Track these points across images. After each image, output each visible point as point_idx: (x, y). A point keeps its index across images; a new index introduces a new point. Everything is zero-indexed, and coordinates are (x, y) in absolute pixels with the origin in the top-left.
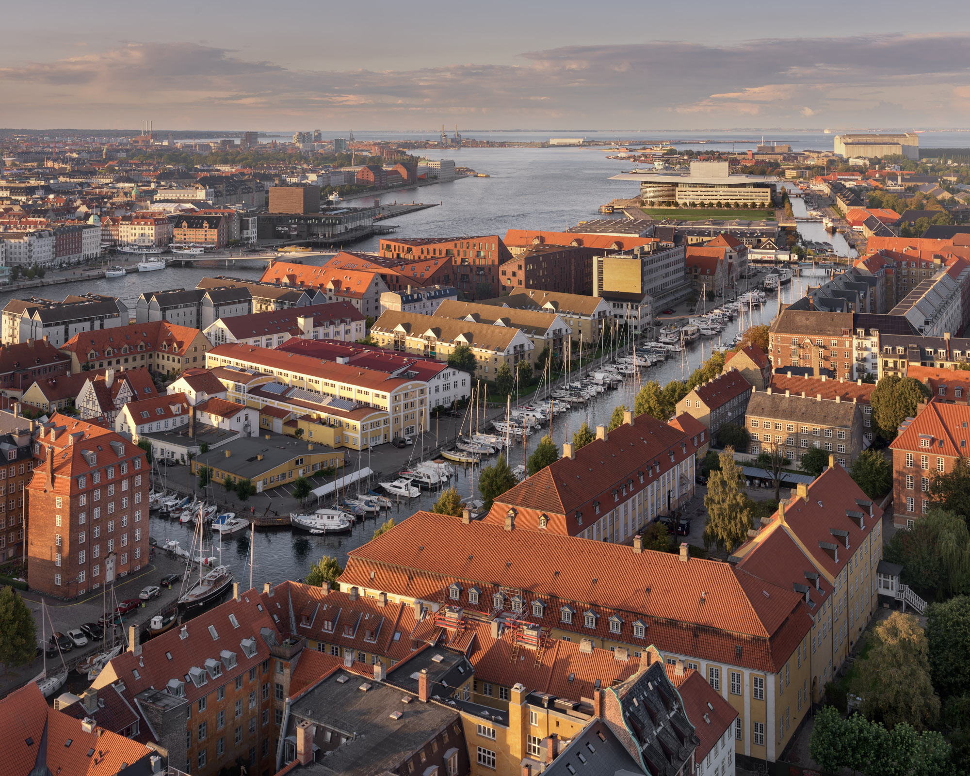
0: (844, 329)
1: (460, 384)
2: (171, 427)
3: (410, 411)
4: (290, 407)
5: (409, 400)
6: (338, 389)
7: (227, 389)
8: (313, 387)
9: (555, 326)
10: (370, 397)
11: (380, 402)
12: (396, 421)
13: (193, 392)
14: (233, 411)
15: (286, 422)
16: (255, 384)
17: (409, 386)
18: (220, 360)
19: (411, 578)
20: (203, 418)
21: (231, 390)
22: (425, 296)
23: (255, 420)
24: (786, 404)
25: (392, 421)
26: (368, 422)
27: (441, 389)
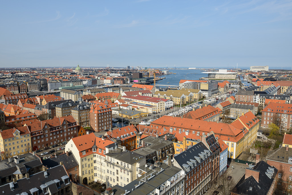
0: (252, 94)
1: (171, 103)
2: (115, 109)
3: (161, 107)
4: (138, 106)
5: (161, 105)
6: (147, 103)
7: (125, 102)
8: (142, 103)
9: (190, 94)
10: (153, 104)
11: (156, 105)
12: (159, 108)
13: (119, 102)
14: (127, 106)
15: (137, 109)
16: (131, 102)
17: (161, 102)
18: (124, 98)
19: (162, 127)
20: (121, 107)
21: (126, 103)
22: (164, 89)
23: (131, 108)
24: (239, 106)
25: (157, 109)
26: (153, 108)
27: (167, 104)
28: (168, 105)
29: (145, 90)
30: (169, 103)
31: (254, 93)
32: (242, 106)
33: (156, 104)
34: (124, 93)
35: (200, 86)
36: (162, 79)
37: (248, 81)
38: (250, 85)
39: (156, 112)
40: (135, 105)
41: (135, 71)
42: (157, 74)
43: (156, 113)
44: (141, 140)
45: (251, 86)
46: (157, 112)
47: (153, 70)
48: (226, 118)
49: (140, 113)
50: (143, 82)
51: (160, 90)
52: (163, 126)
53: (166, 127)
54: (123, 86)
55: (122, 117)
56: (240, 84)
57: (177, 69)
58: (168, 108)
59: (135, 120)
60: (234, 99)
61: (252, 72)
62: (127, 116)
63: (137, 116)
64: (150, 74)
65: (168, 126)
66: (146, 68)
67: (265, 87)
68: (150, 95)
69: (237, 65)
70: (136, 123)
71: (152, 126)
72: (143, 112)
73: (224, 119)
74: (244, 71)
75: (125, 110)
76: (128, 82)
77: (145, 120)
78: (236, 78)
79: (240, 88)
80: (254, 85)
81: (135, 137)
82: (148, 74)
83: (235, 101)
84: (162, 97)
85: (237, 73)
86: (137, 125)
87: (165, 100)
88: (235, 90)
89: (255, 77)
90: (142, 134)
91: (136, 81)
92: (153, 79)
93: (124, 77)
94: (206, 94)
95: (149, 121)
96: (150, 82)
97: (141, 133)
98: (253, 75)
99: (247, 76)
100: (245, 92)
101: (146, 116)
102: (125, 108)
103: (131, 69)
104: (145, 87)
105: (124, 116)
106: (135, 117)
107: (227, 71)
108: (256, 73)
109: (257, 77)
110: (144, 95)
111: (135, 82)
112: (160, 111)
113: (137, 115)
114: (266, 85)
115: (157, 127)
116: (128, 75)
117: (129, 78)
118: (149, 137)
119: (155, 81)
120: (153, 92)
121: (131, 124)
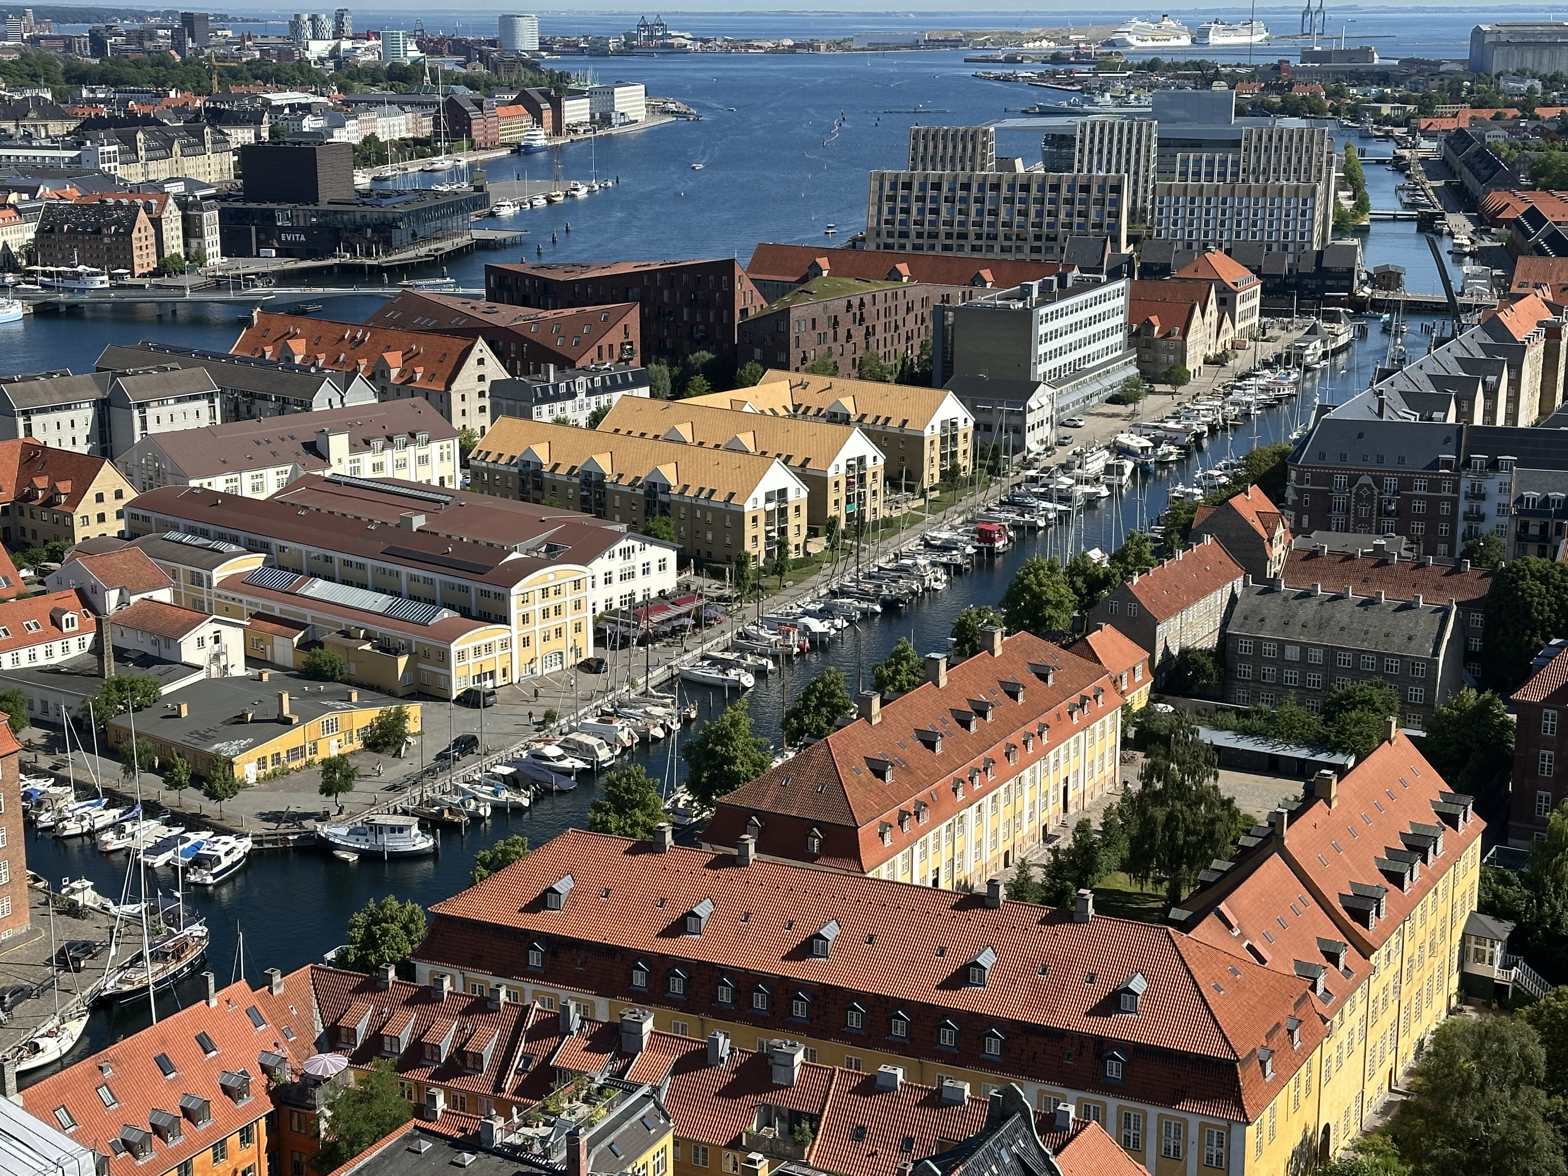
1: (654, 567)
2: (58, 658)
3: (553, 622)
5: (552, 602)
6: (404, 582)
9: (852, 451)
10: (470, 595)
16: (230, 569)
17: (554, 574)
18: (157, 522)
21: (182, 578)
22: (582, 387)
25: (516, 643)
26: (471, 644)
27: (616, 577)
33: (500, 596)
35: (948, 338)
46: (512, 677)
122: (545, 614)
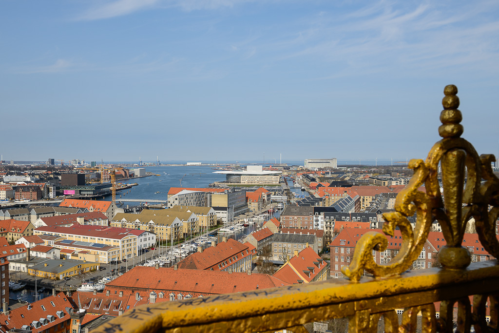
0: (310, 213)
1: (151, 238)
2: (17, 258)
3: (129, 247)
4: (75, 249)
5: (129, 243)
6: (96, 240)
7: (44, 242)
8: (85, 240)
9: (192, 217)
10: (111, 242)
11: (116, 244)
12: (123, 251)
13: (28, 243)
14: (48, 249)
15: (73, 255)
16: (58, 240)
17: (129, 237)
18: (41, 233)
19: (133, 292)
20: (33, 254)
21: (46, 243)
22: (134, 209)
23: (58, 254)
24: (288, 237)
25: (121, 252)
26: (111, 252)
27: (143, 240)
28: (143, 243)
29: (90, 211)
30: (148, 239)
31: (315, 211)
32: (294, 238)
33: (118, 241)
34: (40, 220)
35: (211, 199)
36: (130, 187)
37: (302, 188)
38: (305, 195)
39: (116, 260)
40: (68, 248)
41: (67, 171)
42: (118, 177)
43: (119, 262)
44: (82, 327)
45: (308, 198)
46: (121, 259)
47: (110, 167)
48: (264, 263)
49: (79, 264)
50: (86, 194)
51: (127, 211)
52: (134, 290)
53: (141, 293)
54: (37, 204)
55: (34, 276)
56: (288, 193)
57: (162, 165)
58: (143, 250)
59: (68, 283)
60: (279, 225)
61: (309, 171)
62: (46, 275)
63: (72, 271)
64: (103, 177)
65: (146, 289)
66: (93, 164)
67: (333, 198)
68: (103, 223)
69: (281, 158)
70: (71, 288)
71: (108, 292)
72: (87, 262)
73: (261, 265)
74: (294, 168)
75: (43, 259)
76: (51, 195)
77: (91, 279)
78: (279, 183)
79: (289, 202)
80: (313, 196)
81: (69, 321)
82: (99, 176)
83: (281, 227)
84: (130, 225)
85: (281, 172)
86: (72, 292)
87: (138, 232)
88: (280, 205)
89: (313, 180)
90: (86, 312)
91: (71, 192)
92: (111, 188)
93: (40, 184)
94: (223, 216)
95: (102, 281)
96: (102, 194)
97: (82, 311)
98: (311, 175)
99: (299, 178)
100: (298, 209)
101: (95, 270)
102: (44, 255)
103: (58, 165)
104: (91, 206)
105: (41, 274)
106: (68, 275)
107: (263, 169)
108: (316, 172)
109: (317, 180)
110: (88, 223)
111: (66, 195)
112: (126, 258)
113: (72, 269)
114: (335, 195)
115: (121, 293)
116: (50, 179)
117: (54, 186)
118: (102, 318)
119: (113, 192)
120: (110, 215)
121: (57, 292)
122: (128, 245)
